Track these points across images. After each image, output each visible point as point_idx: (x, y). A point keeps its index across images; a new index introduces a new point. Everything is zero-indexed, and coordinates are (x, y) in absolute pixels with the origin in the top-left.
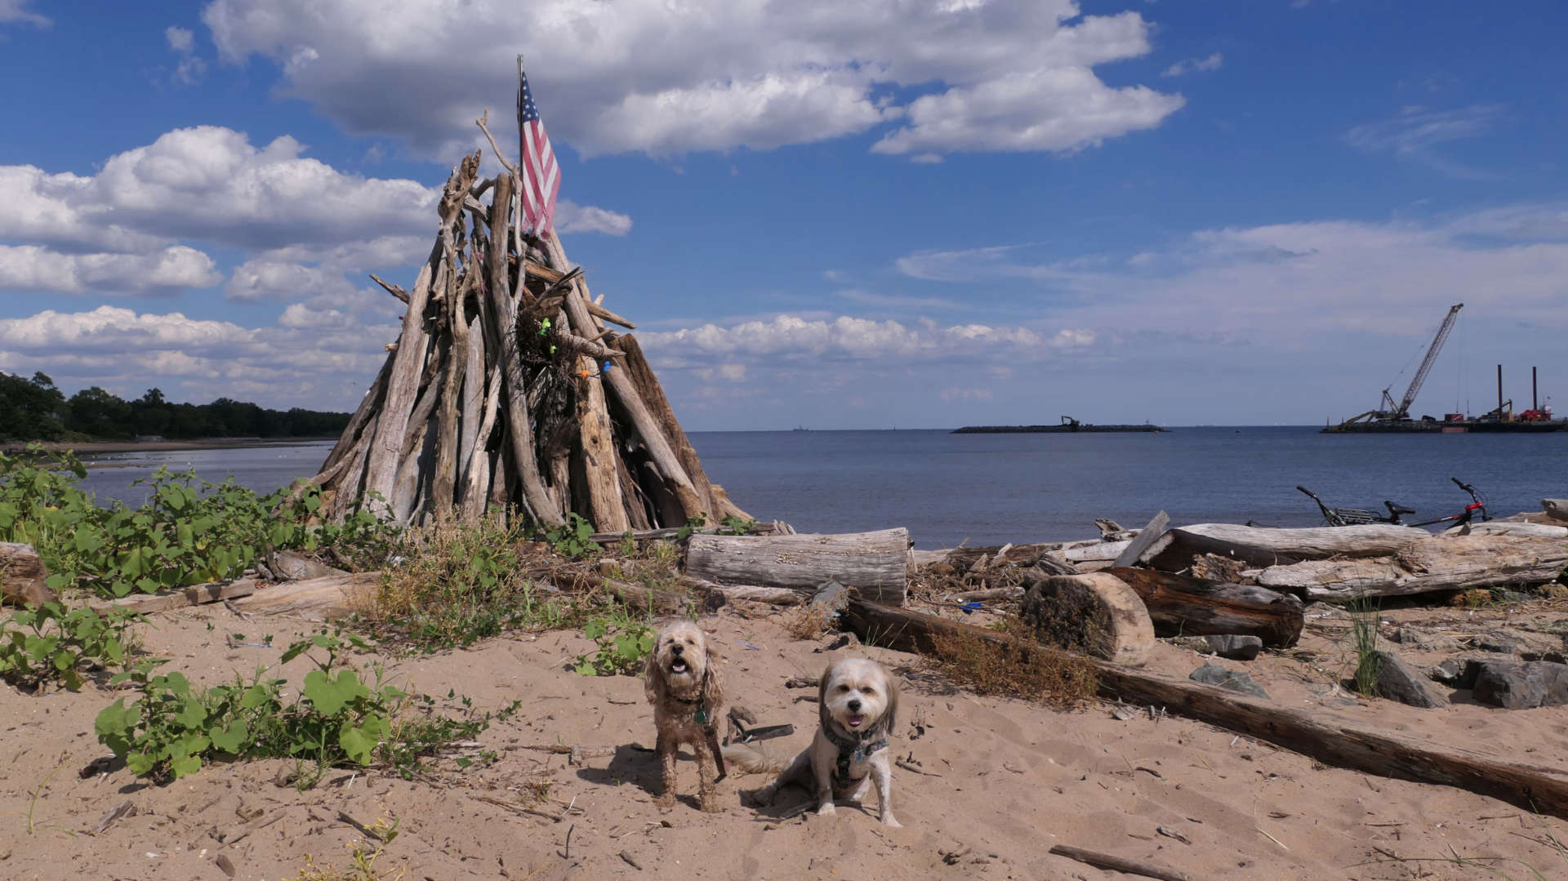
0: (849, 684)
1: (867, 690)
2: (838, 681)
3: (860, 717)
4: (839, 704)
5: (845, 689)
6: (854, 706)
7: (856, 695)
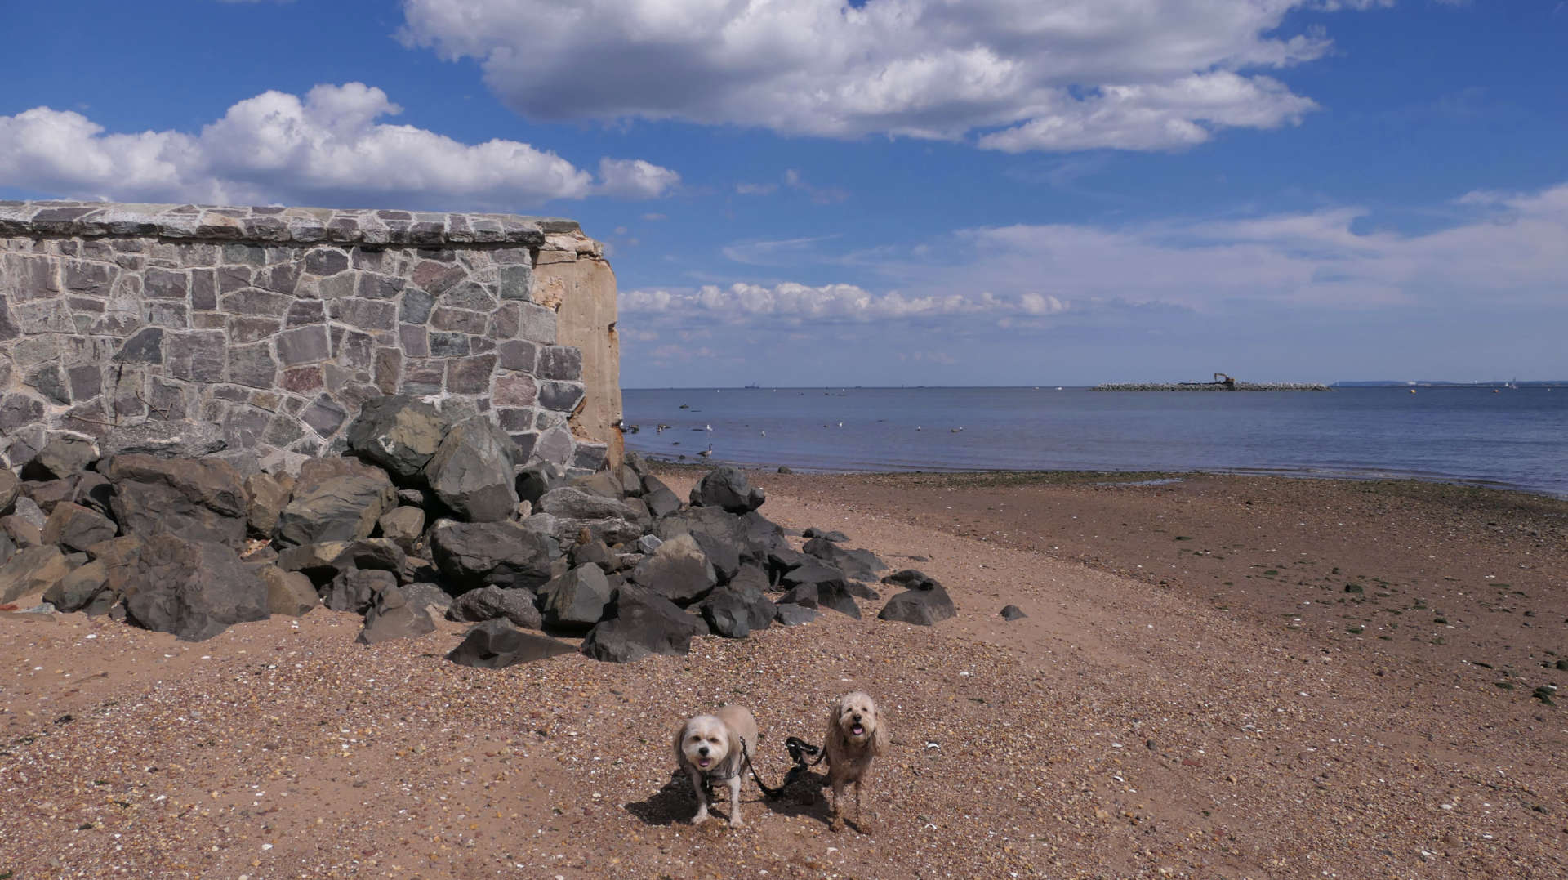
0: (700, 735)
1: (714, 740)
2: (692, 733)
3: (707, 760)
4: (692, 750)
5: (697, 739)
6: (704, 751)
7: (705, 743)
